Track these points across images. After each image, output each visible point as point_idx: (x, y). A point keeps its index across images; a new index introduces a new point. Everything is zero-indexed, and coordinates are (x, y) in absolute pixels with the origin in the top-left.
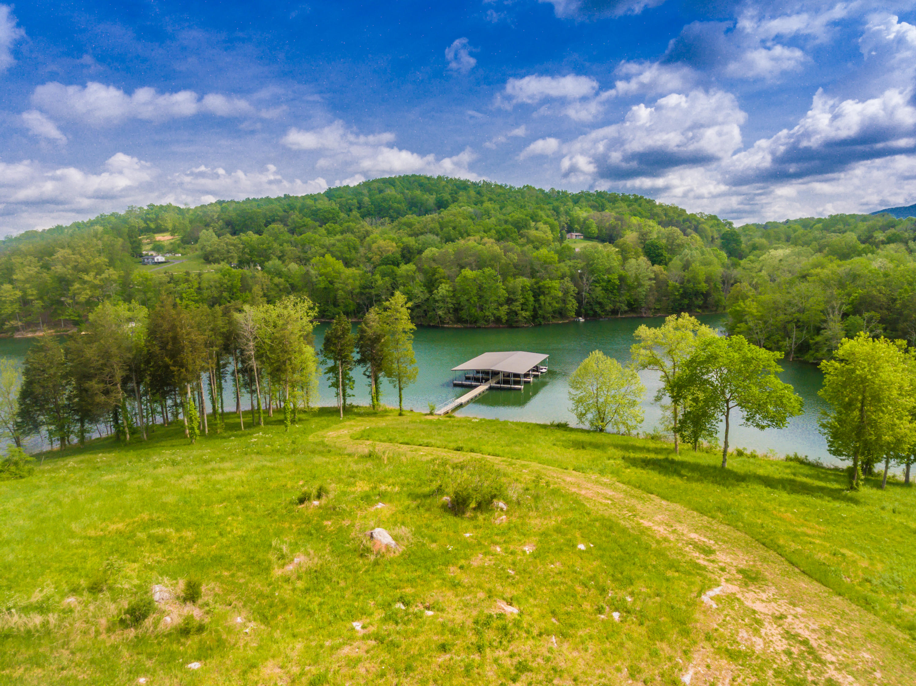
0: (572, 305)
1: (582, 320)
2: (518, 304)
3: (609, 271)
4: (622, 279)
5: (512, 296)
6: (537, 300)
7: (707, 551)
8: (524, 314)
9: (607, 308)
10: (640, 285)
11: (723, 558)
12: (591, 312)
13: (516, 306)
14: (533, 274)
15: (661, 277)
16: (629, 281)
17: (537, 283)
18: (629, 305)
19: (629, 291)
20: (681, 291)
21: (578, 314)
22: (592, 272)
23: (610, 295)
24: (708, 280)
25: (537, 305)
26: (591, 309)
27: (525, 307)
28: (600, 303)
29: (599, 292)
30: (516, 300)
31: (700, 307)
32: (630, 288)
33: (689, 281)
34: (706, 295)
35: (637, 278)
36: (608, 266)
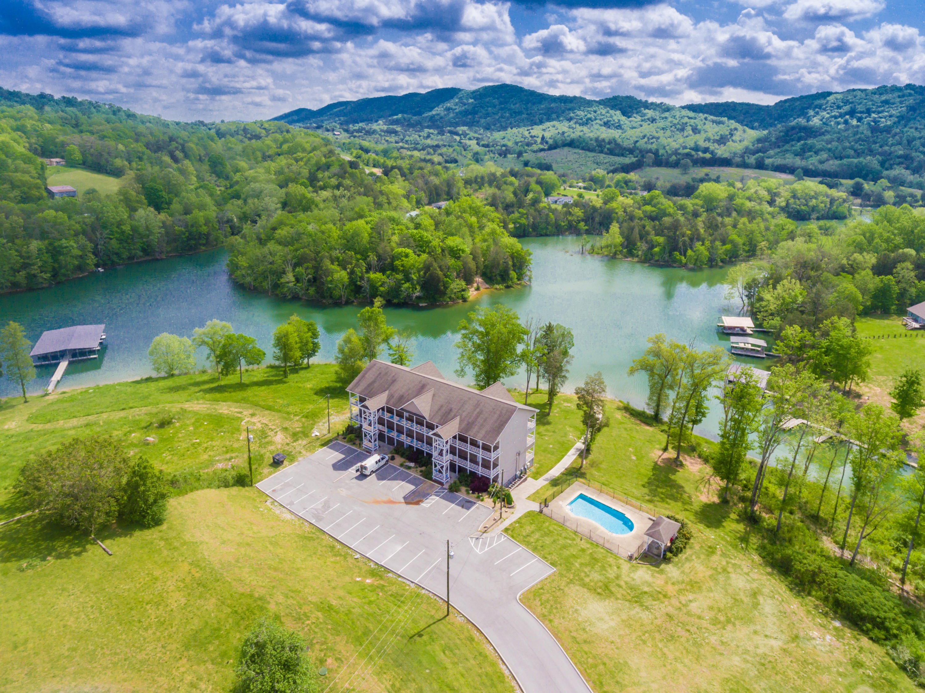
0: (91, 260)
1: (101, 270)
2: (36, 267)
3: (119, 224)
4: (134, 229)
5: (27, 261)
6: (56, 261)
7: (240, 413)
8: (45, 276)
9: (124, 256)
10: (151, 233)
11: (245, 413)
12: (109, 262)
13: (35, 270)
14: (43, 235)
15: (168, 223)
16: (141, 230)
17: (50, 244)
18: (144, 250)
19: (142, 238)
20: (187, 234)
21: (97, 266)
22: (104, 227)
23: (125, 245)
24: (207, 222)
25: (56, 265)
26: (109, 259)
27: (44, 269)
28: (117, 254)
29: (114, 244)
30: (34, 264)
31: (204, 245)
32: (142, 236)
33: (192, 226)
34: (208, 235)
35: (147, 228)
36: (119, 219)
